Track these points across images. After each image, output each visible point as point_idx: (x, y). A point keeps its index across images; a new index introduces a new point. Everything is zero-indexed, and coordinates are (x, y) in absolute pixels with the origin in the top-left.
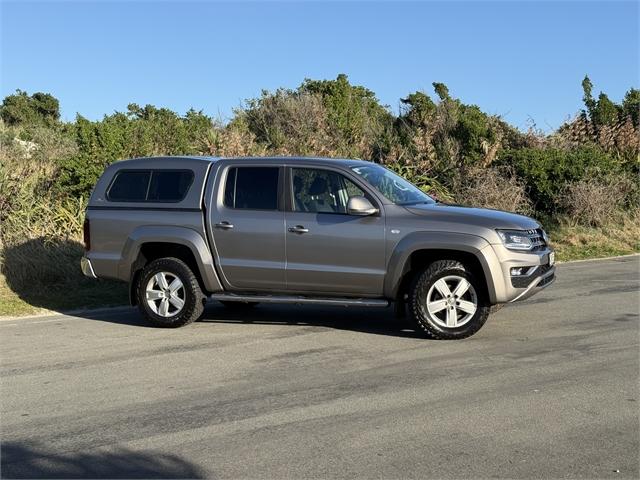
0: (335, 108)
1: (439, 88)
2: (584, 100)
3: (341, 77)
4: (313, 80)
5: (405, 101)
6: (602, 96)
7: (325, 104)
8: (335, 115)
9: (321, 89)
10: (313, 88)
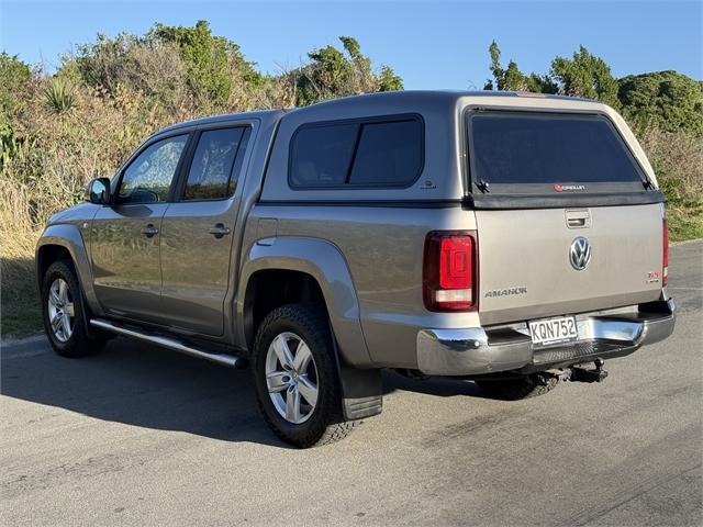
0: (196, 61)
1: (348, 43)
2: (491, 69)
3: (200, 24)
4: (165, 25)
5: (315, 57)
6: (512, 65)
7: (183, 55)
8: (196, 71)
9: (177, 37)
10: (166, 35)
